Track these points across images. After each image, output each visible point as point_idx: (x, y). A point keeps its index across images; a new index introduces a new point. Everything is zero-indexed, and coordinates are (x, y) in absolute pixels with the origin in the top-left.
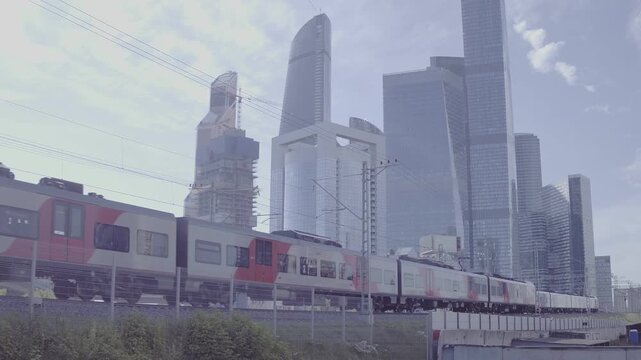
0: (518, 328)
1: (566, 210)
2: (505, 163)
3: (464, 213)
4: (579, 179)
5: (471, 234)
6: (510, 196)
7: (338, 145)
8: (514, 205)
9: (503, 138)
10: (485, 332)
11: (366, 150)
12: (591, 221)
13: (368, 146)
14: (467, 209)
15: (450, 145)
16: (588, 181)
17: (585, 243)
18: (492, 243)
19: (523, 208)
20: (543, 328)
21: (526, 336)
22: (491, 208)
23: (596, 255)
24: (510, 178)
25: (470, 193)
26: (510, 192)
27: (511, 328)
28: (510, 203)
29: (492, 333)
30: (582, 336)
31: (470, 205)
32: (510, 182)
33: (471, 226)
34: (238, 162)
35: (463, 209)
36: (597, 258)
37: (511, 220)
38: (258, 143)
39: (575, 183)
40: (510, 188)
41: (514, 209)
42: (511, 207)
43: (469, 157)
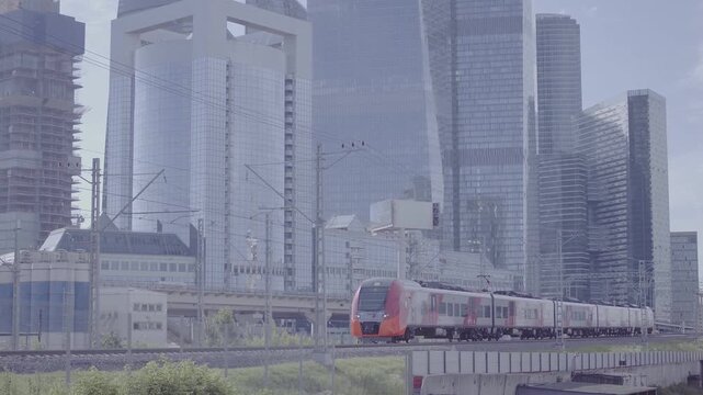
0: (526, 368)
1: (623, 152)
2: (518, 69)
3: (444, 154)
4: (647, 96)
5: (456, 189)
6: (525, 127)
7: (229, 36)
8: (532, 141)
9: (516, 24)
10: (480, 375)
11: (277, 46)
12: (665, 171)
13: (280, 38)
14: (449, 148)
15: (423, 35)
16: (662, 102)
17: (654, 208)
18: (492, 206)
19: (547, 144)
20: (562, 367)
21: (537, 381)
22: (492, 146)
23: (671, 231)
24: (526, 95)
25: (455, 119)
26: (525, 120)
27: (515, 369)
28: (526, 139)
29: (490, 377)
30: (618, 381)
31: (456, 140)
32: (526, 102)
33: (456, 175)
34: (48, 59)
35: (442, 145)
36: (673, 235)
37: (525, 168)
38: (83, 25)
39: (639, 105)
40: (526, 113)
41: (532, 146)
42: (525, 145)
43: (454, 56)
